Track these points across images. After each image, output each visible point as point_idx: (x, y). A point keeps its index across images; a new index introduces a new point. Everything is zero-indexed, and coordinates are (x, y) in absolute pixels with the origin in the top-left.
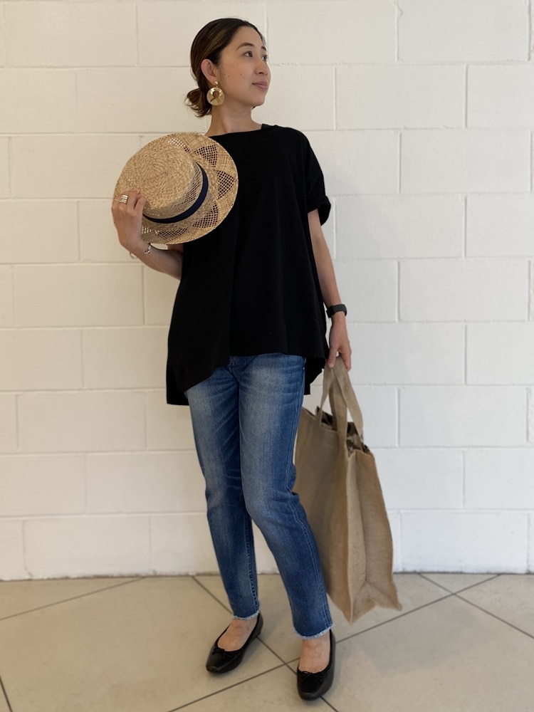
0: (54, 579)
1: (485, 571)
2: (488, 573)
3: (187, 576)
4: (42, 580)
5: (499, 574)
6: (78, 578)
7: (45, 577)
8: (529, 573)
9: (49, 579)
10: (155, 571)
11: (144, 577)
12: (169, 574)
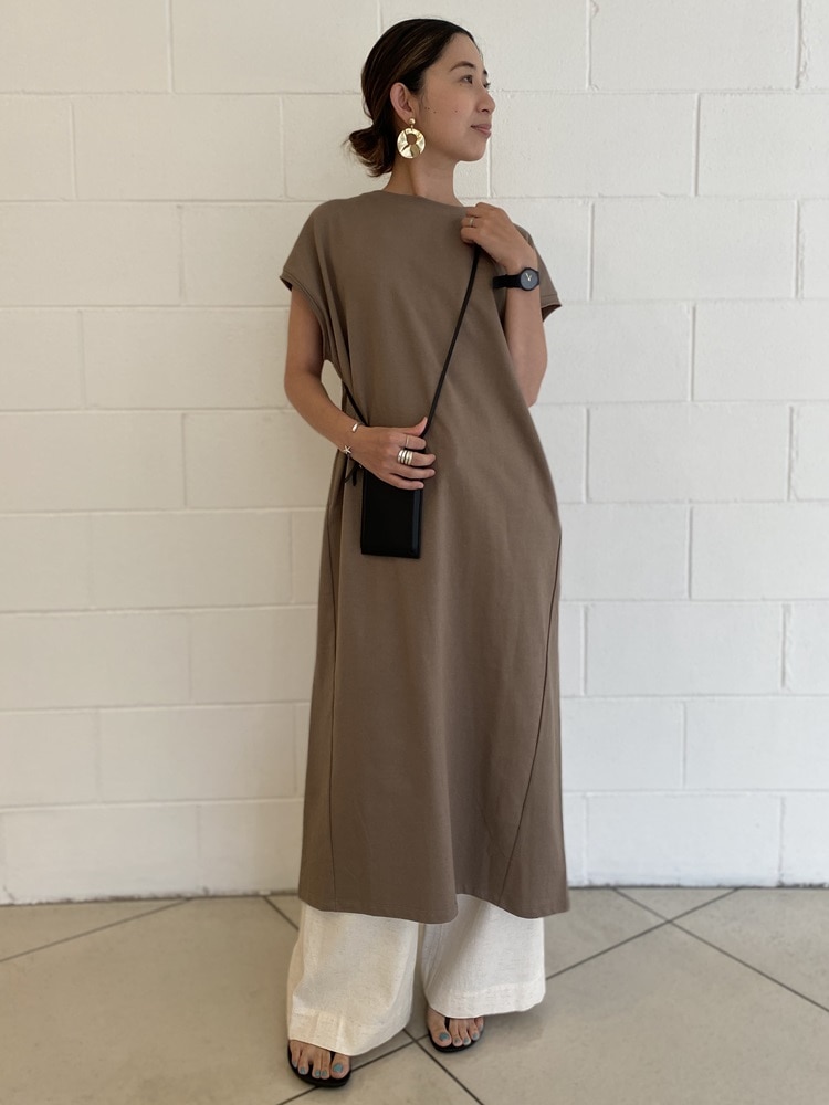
0: (48, 903)
1: (714, 884)
2: (719, 887)
3: (256, 895)
4: (30, 905)
5: (737, 889)
6: (86, 902)
7: (35, 902)
8: (781, 886)
9: (40, 904)
10: (206, 890)
11: (189, 899)
12: (227, 894)
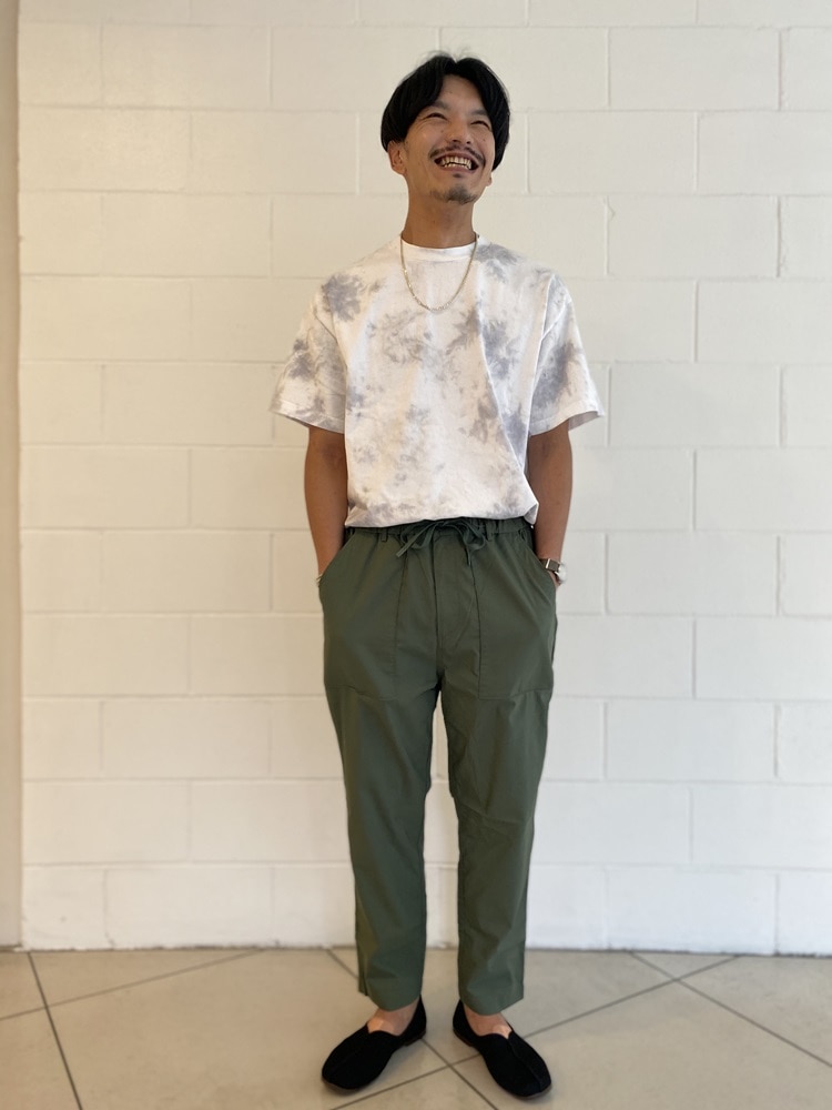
0: (144, 950)
1: (718, 950)
2: (723, 954)
3: (320, 949)
4: (127, 950)
5: (737, 956)
6: (176, 949)
7: (131, 946)
8: (777, 955)
9: (136, 950)
10: (277, 942)
11: (262, 950)
